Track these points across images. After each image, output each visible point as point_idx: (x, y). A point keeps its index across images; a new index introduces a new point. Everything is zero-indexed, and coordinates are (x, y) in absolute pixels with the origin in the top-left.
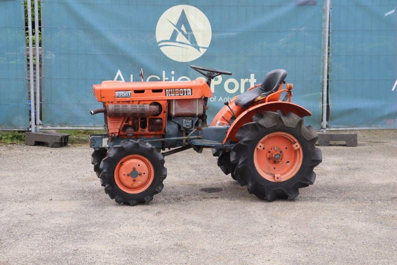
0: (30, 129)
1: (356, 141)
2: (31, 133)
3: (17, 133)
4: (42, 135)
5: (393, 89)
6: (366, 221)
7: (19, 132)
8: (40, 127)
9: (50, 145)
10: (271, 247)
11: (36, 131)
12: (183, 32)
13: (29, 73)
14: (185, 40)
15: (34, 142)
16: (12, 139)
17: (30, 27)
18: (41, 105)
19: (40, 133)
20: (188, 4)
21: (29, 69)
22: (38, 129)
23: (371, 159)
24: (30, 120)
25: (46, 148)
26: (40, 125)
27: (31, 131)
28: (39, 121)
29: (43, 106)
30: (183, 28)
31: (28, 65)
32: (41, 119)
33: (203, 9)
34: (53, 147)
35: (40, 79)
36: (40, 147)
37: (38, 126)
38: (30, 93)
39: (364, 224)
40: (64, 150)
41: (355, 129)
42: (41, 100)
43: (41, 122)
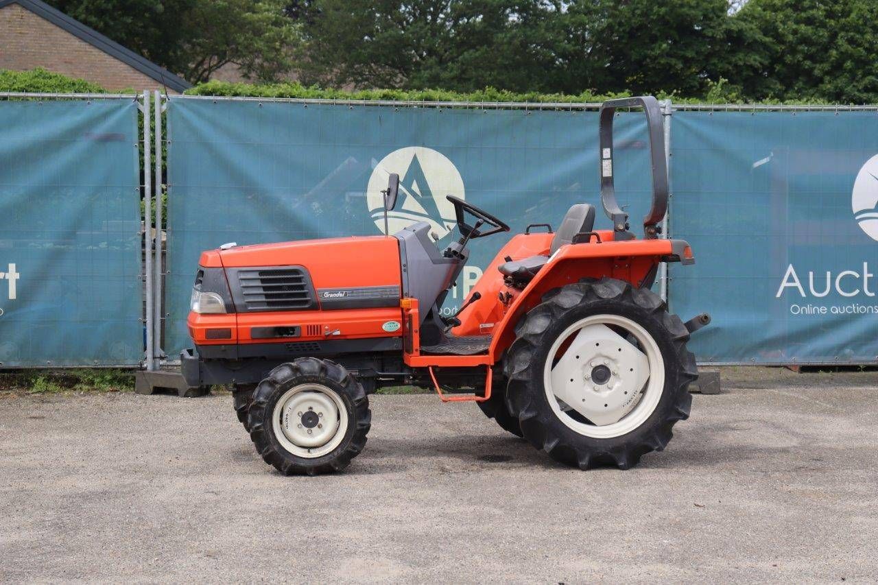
0: (145, 365)
1: (718, 384)
2: (145, 372)
3: (119, 374)
4: (167, 376)
5: (778, 295)
6: (762, 499)
7: (124, 370)
8: (162, 362)
9: (182, 392)
10: (623, 533)
11: (154, 369)
12: (414, 194)
13: (144, 267)
14: (418, 207)
15: (151, 388)
16: (111, 382)
17: (147, 186)
18: (163, 322)
19: (163, 372)
20: (424, 145)
21: (144, 260)
22: (157, 365)
23: (748, 414)
24: (145, 349)
25: (174, 397)
26: (162, 358)
27: (146, 369)
28: (159, 352)
29: (167, 325)
30: (415, 187)
31: (144, 254)
32: (163, 347)
33: (450, 153)
34: (186, 396)
35: (162, 276)
36: (163, 397)
37: (158, 359)
38: (144, 303)
39: (759, 503)
40: (207, 401)
41: (714, 364)
42: (163, 314)
43: (163, 353)
